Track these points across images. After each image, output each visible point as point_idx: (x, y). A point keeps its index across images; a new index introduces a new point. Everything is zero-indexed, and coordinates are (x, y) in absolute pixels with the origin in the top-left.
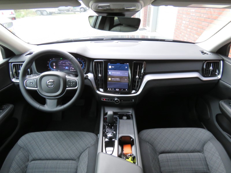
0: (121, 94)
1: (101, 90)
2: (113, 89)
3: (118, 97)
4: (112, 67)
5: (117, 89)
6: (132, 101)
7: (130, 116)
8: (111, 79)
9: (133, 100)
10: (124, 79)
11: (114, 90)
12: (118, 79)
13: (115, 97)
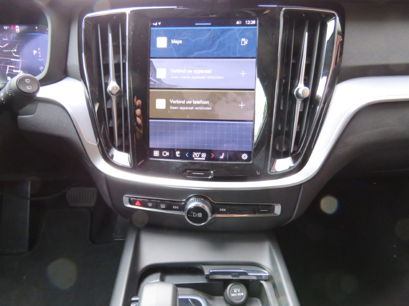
0: (216, 179)
1: (122, 157)
2: (178, 153)
3: (202, 195)
4: (173, 42)
5: (197, 151)
6: (272, 209)
7: (262, 285)
8: (168, 104)
9: (278, 209)
10: (235, 101)
11: (182, 157)
12: (200, 104)
13: (186, 193)
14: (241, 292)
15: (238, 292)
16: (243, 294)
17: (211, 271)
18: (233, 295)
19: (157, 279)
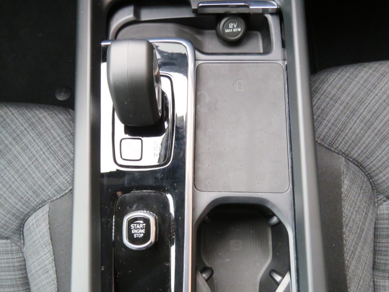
14: (237, 27)
15: (234, 27)
16: (239, 30)
17: (200, 5)
18: (227, 31)
19: (129, 14)
